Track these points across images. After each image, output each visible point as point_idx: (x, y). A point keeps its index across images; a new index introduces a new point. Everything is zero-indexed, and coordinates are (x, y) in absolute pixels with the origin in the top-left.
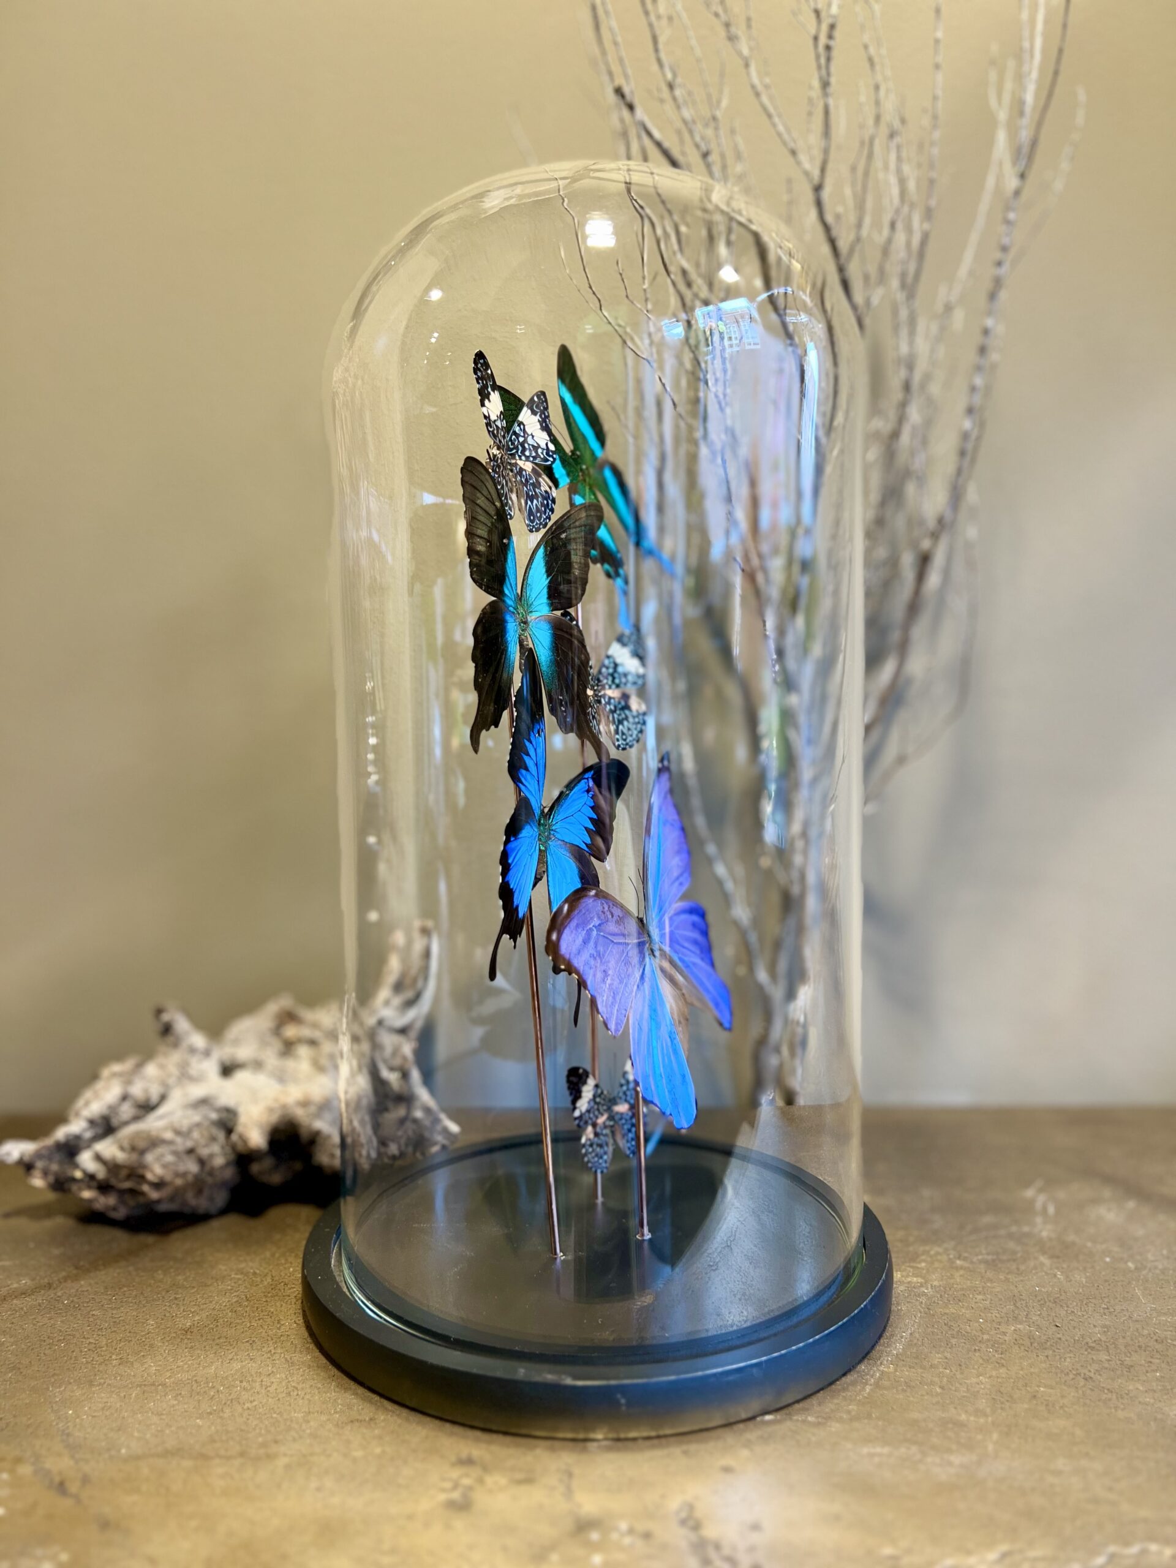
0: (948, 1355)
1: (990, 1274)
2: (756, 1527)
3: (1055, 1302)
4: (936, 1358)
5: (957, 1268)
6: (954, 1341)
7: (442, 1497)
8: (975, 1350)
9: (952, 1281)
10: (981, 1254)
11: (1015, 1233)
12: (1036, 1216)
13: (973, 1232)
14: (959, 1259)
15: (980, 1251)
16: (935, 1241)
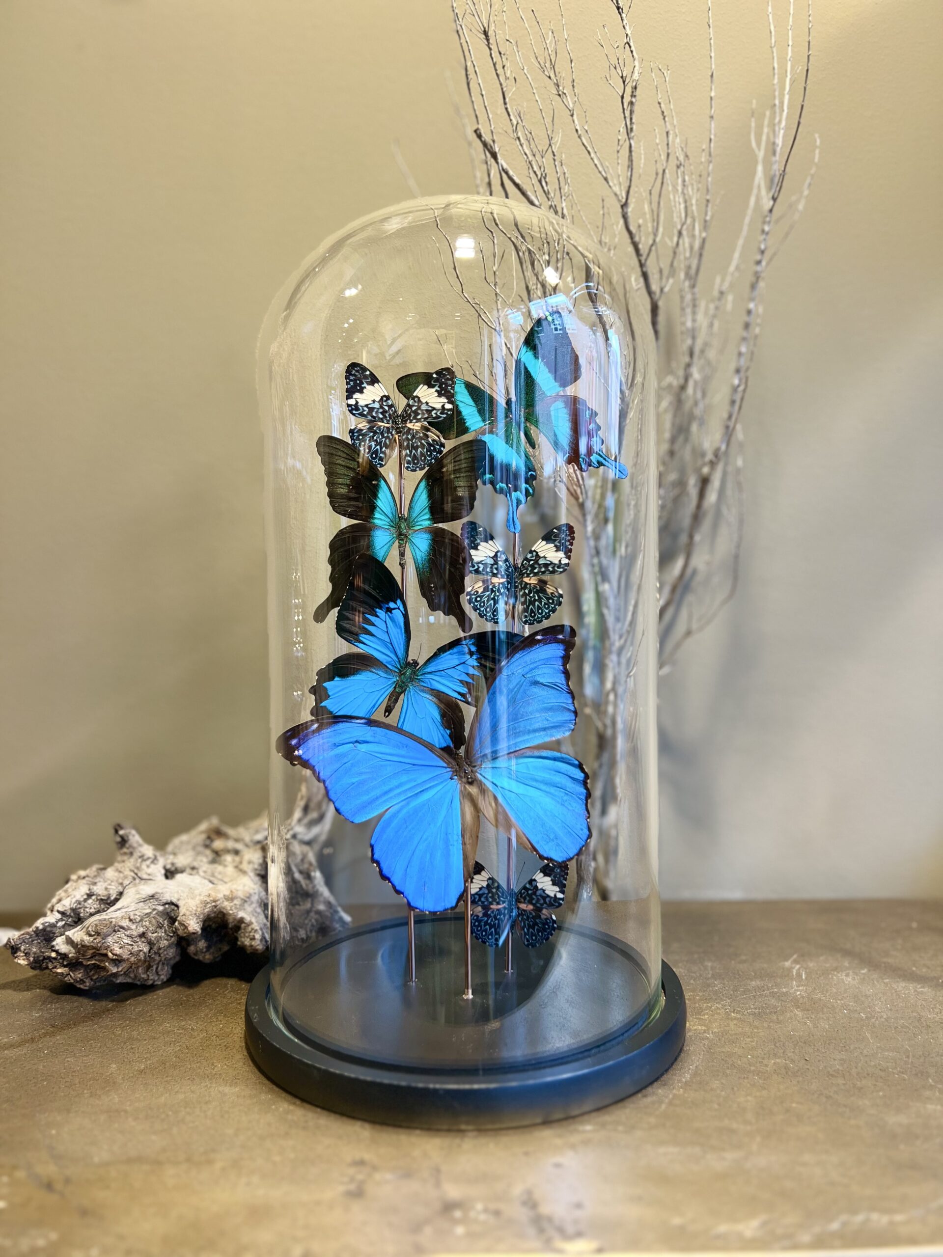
0: (724, 1081)
1: (756, 1023)
2: (579, 1206)
3: (805, 1043)
4: (716, 1084)
5: (732, 1019)
6: (728, 1072)
7: (342, 1189)
8: (744, 1078)
9: (727, 1028)
10: (750, 1008)
11: (776, 993)
12: (792, 981)
13: (744, 992)
14: (734, 1012)
15: (750, 1006)
16: (716, 999)
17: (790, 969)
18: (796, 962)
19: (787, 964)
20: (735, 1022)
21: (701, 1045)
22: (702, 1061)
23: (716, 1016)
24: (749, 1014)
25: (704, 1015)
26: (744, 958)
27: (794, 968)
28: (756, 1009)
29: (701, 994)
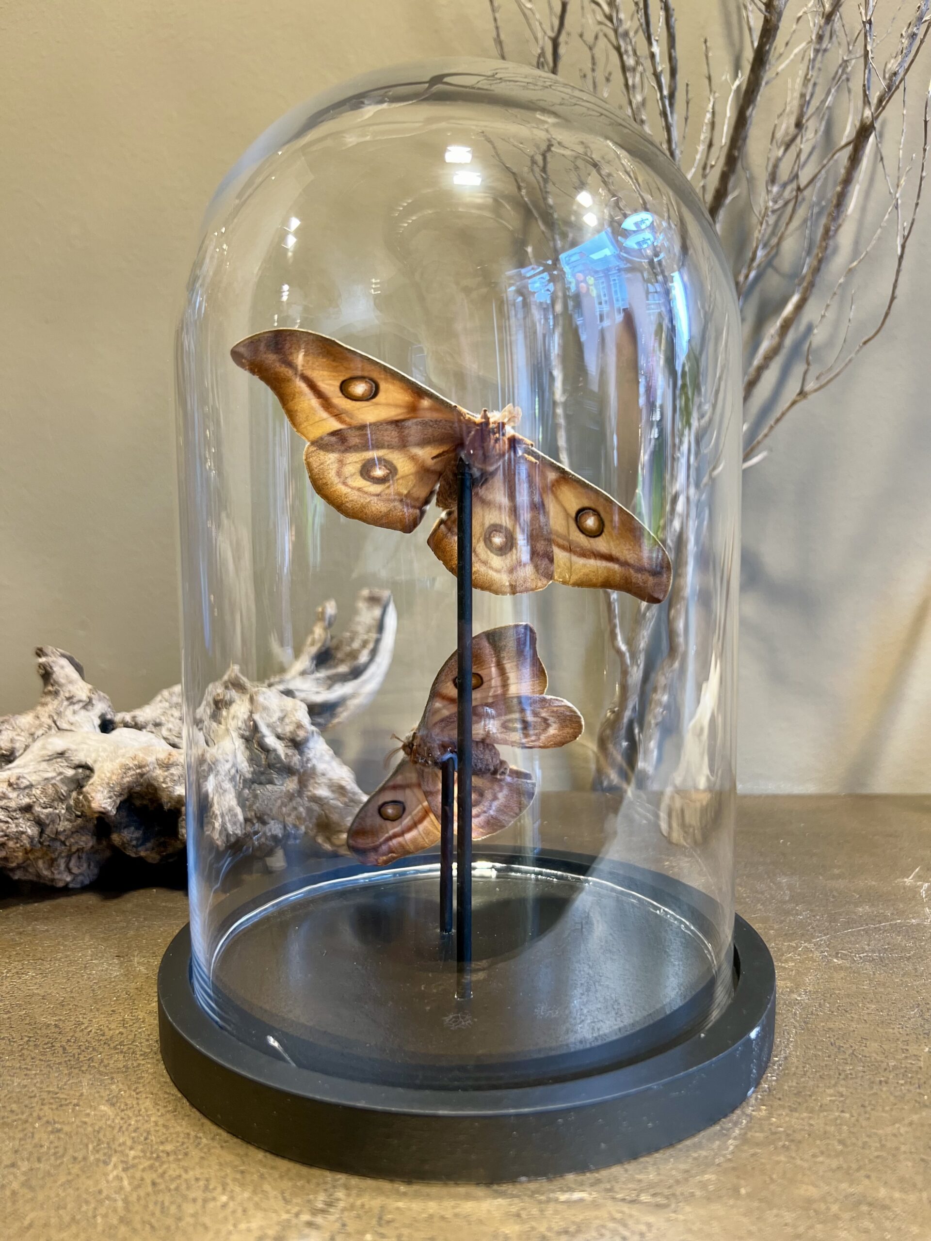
1: (880, 976)
4: (828, 1095)
5: (836, 969)
6: (848, 1069)
8: (881, 1082)
9: (831, 985)
11: (900, 926)
12: (924, 907)
13: (848, 924)
14: (837, 957)
15: (863, 948)
16: (803, 935)
17: (915, 890)
18: (919, 877)
19: (908, 881)
20: (843, 974)
21: (790, 1015)
22: (796, 1047)
23: (809, 964)
24: (864, 960)
25: (786, 961)
26: (836, 871)
27: (921, 887)
28: (873, 951)
29: (776, 926)
